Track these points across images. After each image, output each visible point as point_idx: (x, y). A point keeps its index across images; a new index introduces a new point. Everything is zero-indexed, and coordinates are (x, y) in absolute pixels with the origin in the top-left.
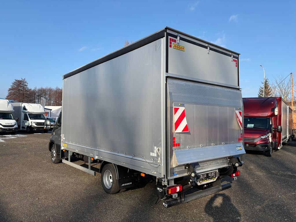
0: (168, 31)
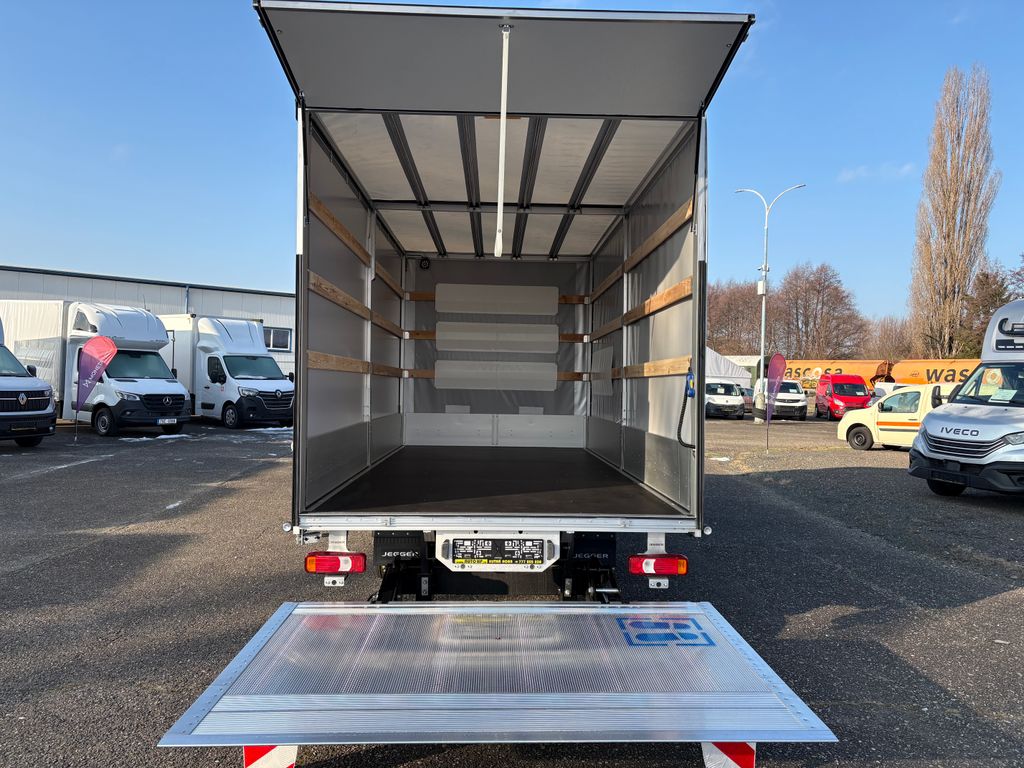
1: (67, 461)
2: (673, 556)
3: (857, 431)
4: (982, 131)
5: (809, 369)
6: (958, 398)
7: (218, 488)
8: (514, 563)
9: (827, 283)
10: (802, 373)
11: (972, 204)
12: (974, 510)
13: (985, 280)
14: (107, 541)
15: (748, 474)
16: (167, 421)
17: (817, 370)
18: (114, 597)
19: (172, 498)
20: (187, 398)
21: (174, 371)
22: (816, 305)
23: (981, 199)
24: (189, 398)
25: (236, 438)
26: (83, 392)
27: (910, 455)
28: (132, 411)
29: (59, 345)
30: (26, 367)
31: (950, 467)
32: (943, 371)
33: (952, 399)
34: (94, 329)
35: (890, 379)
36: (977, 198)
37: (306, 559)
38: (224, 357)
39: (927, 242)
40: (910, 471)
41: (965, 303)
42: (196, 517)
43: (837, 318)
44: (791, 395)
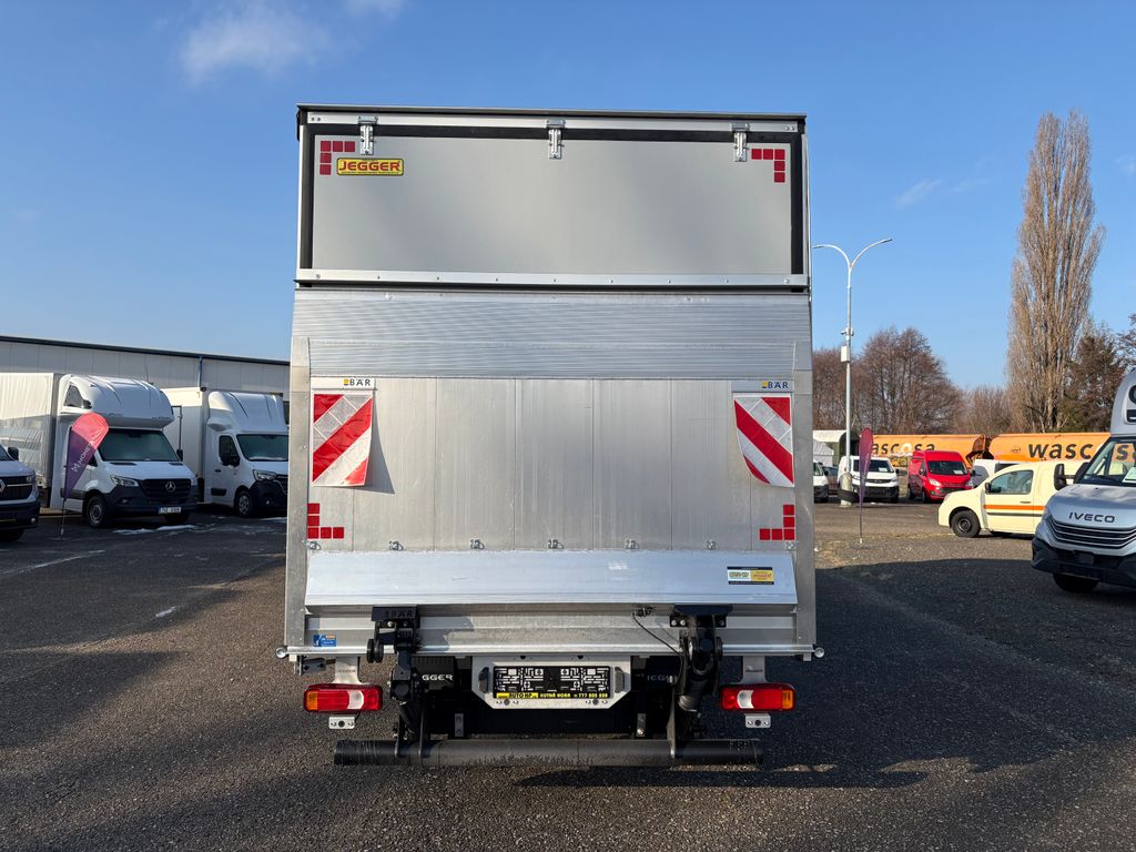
0: (312, 118)
1: (50, 558)
2: (776, 687)
3: (961, 516)
4: (1082, 182)
5: (897, 445)
6: (1086, 477)
7: (220, 591)
8: (572, 697)
9: (914, 350)
10: (889, 450)
11: (1073, 262)
12: (1113, 610)
13: (1090, 345)
14: (78, 660)
15: (841, 568)
16: (169, 510)
17: (906, 446)
18: (74, 735)
19: (165, 604)
20: (194, 483)
21: (180, 453)
22: (903, 374)
23: (1084, 255)
24: (196, 483)
25: (249, 529)
26: (72, 477)
27: (1033, 545)
28: (129, 499)
29: (48, 423)
30: (6, 448)
31: (1082, 559)
32: (1047, 446)
33: (1079, 478)
34: (88, 405)
35: (988, 456)
36: (1078, 254)
37: (306, 694)
38: (238, 436)
39: (1024, 303)
40: (1035, 564)
41: (1069, 370)
42: (190, 628)
43: (925, 388)
44: (881, 475)
